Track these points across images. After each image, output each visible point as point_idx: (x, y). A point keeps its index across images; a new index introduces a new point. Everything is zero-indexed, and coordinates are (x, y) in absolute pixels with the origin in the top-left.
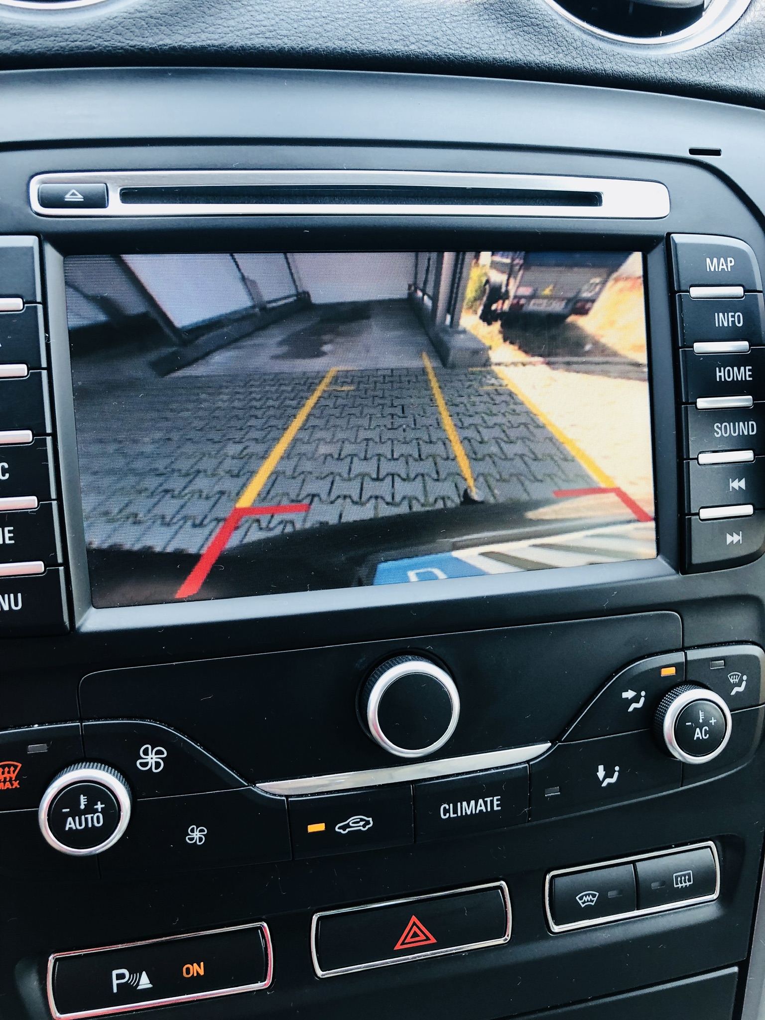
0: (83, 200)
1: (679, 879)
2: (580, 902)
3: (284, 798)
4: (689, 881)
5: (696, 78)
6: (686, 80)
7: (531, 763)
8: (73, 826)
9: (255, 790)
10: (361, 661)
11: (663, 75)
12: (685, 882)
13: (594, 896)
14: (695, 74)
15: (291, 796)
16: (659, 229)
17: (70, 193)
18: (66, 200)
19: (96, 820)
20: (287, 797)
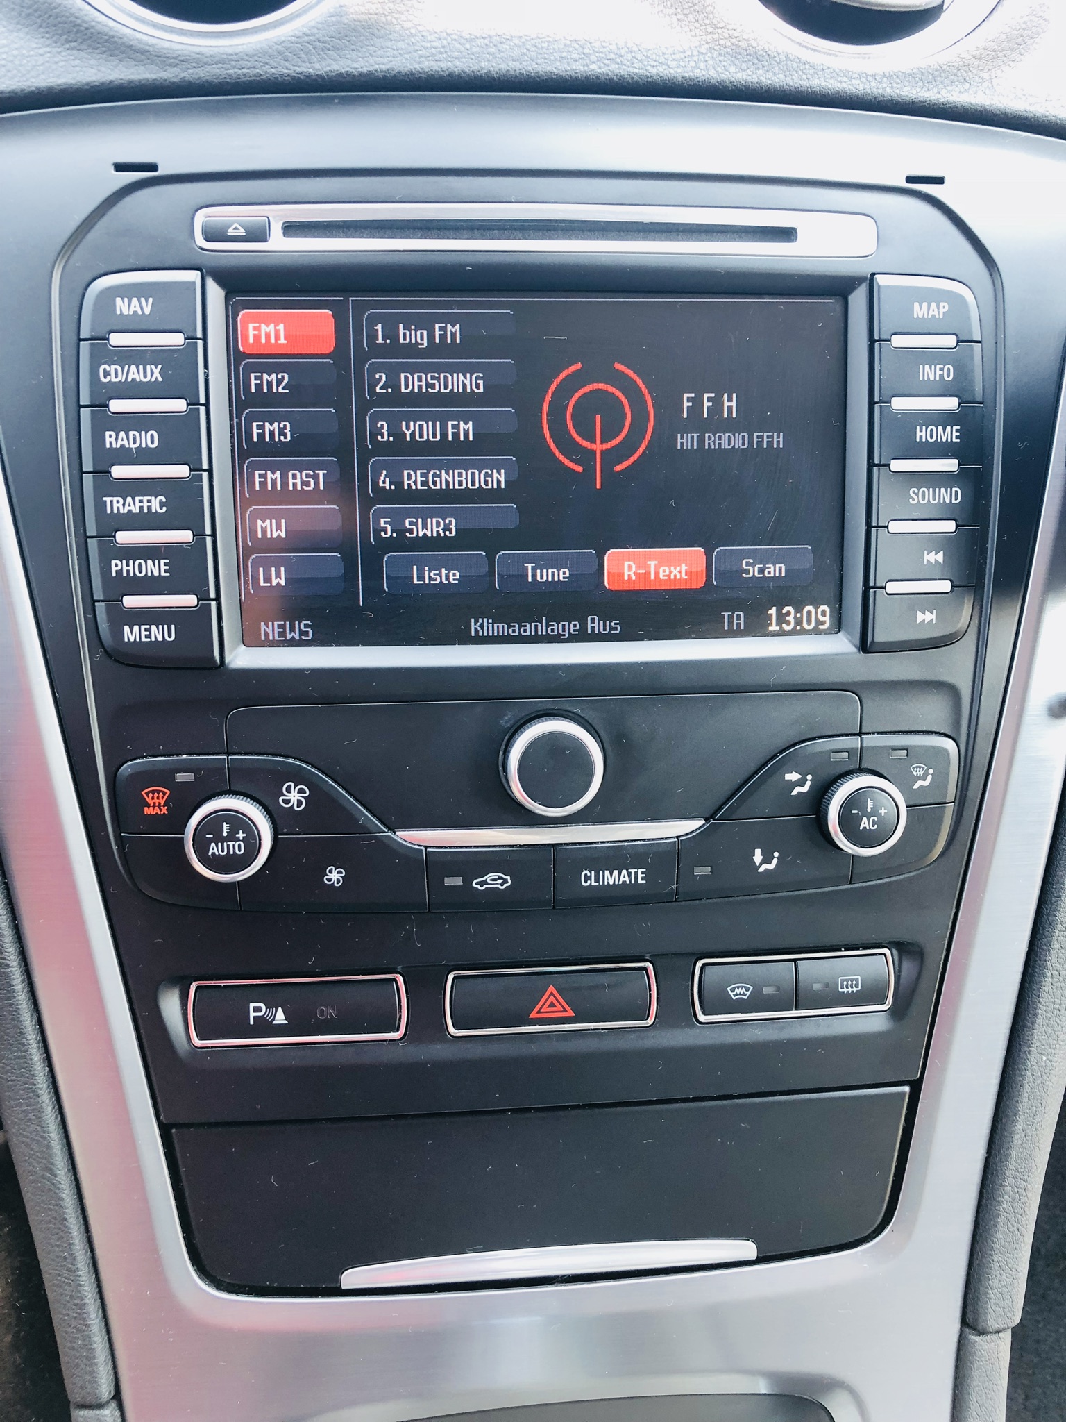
0: (245, 234)
1: (845, 983)
2: (732, 994)
3: (423, 848)
4: (857, 987)
5: (920, 94)
6: (908, 96)
7: (681, 839)
8: (215, 851)
9: (394, 837)
10: (506, 718)
11: (880, 91)
12: (852, 987)
13: (747, 989)
14: (919, 90)
15: (430, 847)
16: (864, 269)
17: (233, 227)
18: (229, 234)
19: (237, 848)
20: (426, 847)
